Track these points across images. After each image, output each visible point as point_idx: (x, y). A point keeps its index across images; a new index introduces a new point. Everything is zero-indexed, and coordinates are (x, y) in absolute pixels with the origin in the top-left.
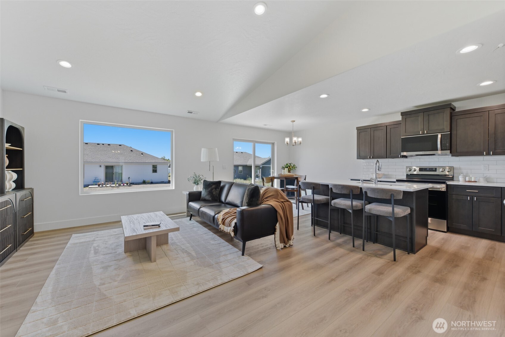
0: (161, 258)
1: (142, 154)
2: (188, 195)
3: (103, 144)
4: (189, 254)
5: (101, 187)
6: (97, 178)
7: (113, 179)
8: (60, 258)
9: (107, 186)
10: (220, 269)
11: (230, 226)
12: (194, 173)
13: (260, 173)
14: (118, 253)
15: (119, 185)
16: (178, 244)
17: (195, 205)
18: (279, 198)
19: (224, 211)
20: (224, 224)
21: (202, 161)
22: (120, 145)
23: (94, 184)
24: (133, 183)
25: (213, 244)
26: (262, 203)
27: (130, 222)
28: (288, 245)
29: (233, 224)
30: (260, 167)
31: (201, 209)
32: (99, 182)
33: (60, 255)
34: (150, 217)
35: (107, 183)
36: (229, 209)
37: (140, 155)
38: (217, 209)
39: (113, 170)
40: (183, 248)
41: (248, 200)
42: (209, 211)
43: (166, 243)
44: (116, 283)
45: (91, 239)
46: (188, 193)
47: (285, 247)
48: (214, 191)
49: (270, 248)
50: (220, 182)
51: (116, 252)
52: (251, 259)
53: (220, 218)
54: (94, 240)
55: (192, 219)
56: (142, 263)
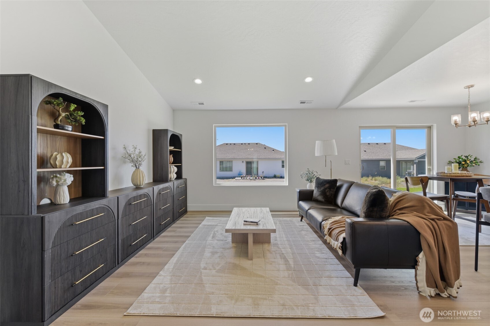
0: (259, 257)
1: (273, 150)
2: (298, 193)
3: (245, 144)
4: (286, 261)
5: (243, 179)
6: (241, 172)
7: (251, 173)
8: (192, 235)
9: (247, 178)
10: (316, 294)
11: (337, 240)
12: (308, 169)
13: (414, 170)
14: (227, 241)
15: (255, 178)
16: (280, 246)
17: (305, 205)
18: (425, 212)
19: (334, 219)
20: (330, 235)
21: (316, 155)
22: (257, 144)
23: (239, 176)
24: (266, 177)
25: (318, 258)
26: (393, 216)
27: (237, 214)
28: (446, 293)
29: (341, 239)
30: (415, 161)
31: (309, 211)
32: (242, 175)
33: (192, 232)
34: (255, 212)
35: (247, 176)
36: (341, 217)
37: (271, 152)
38: (328, 214)
39: (251, 165)
40: (283, 252)
41: (366, 209)
42: (318, 215)
43: (269, 242)
44: (214, 272)
45: (215, 224)
46: (298, 191)
47: (438, 295)
48: (327, 191)
49: (406, 289)
50: (335, 181)
51: (226, 240)
52: (368, 296)
53: (326, 226)
54: (216, 225)
55: (303, 220)
56: (241, 258)
